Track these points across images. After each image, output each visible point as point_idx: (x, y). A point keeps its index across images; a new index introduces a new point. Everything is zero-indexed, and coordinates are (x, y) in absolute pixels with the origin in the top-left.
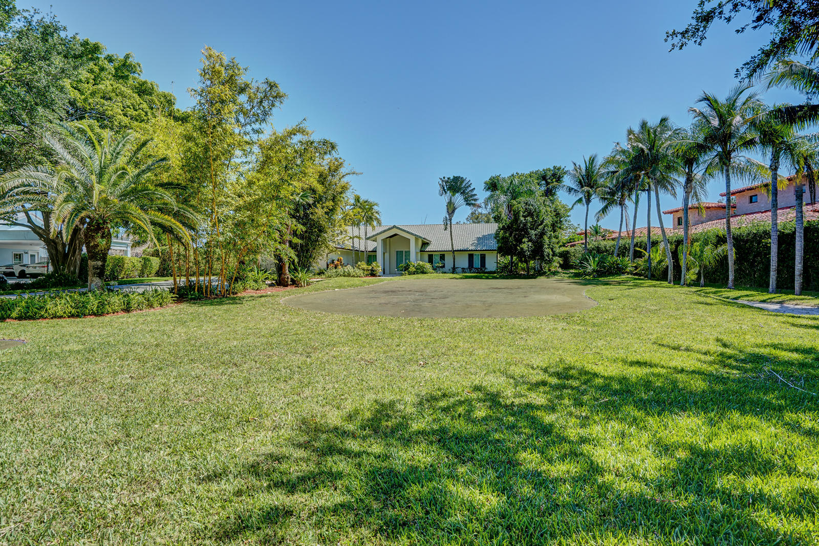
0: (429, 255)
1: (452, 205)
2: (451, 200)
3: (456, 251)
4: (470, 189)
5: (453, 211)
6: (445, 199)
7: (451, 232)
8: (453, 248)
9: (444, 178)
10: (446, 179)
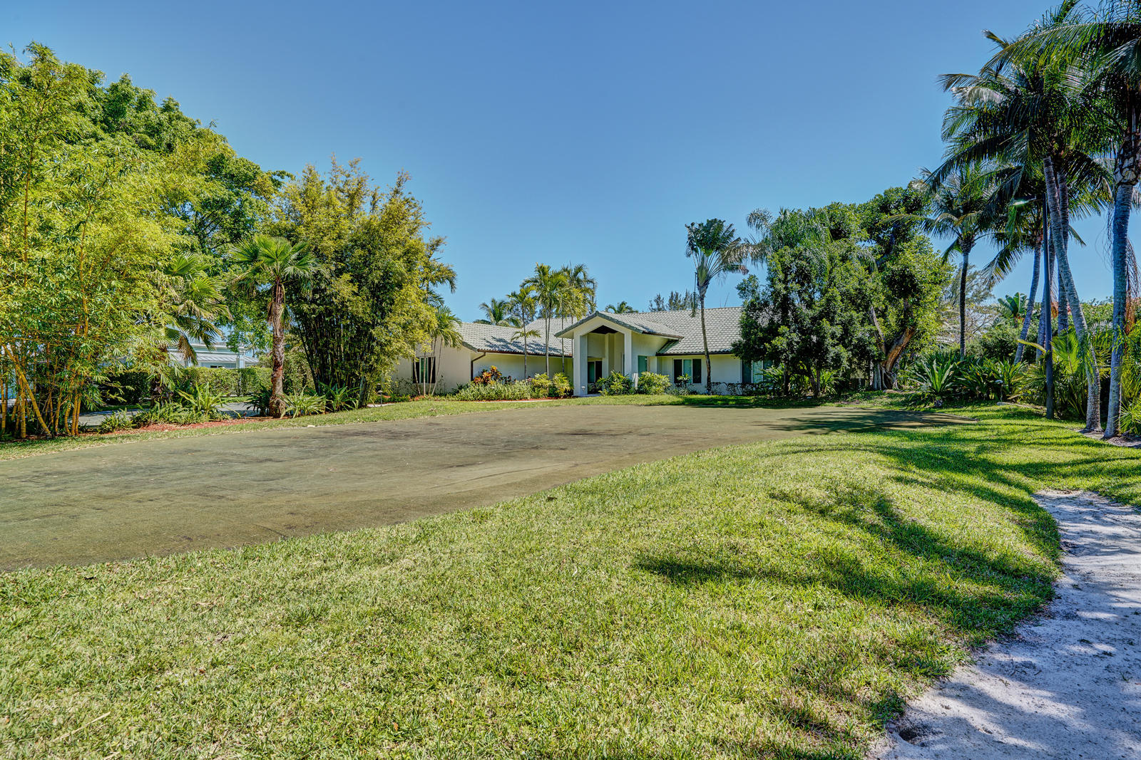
0: (675, 361)
1: (704, 271)
2: (703, 263)
3: (712, 353)
4: (733, 240)
5: (706, 283)
6: (693, 262)
7: (703, 319)
8: (707, 349)
9: (693, 224)
10: (696, 226)
